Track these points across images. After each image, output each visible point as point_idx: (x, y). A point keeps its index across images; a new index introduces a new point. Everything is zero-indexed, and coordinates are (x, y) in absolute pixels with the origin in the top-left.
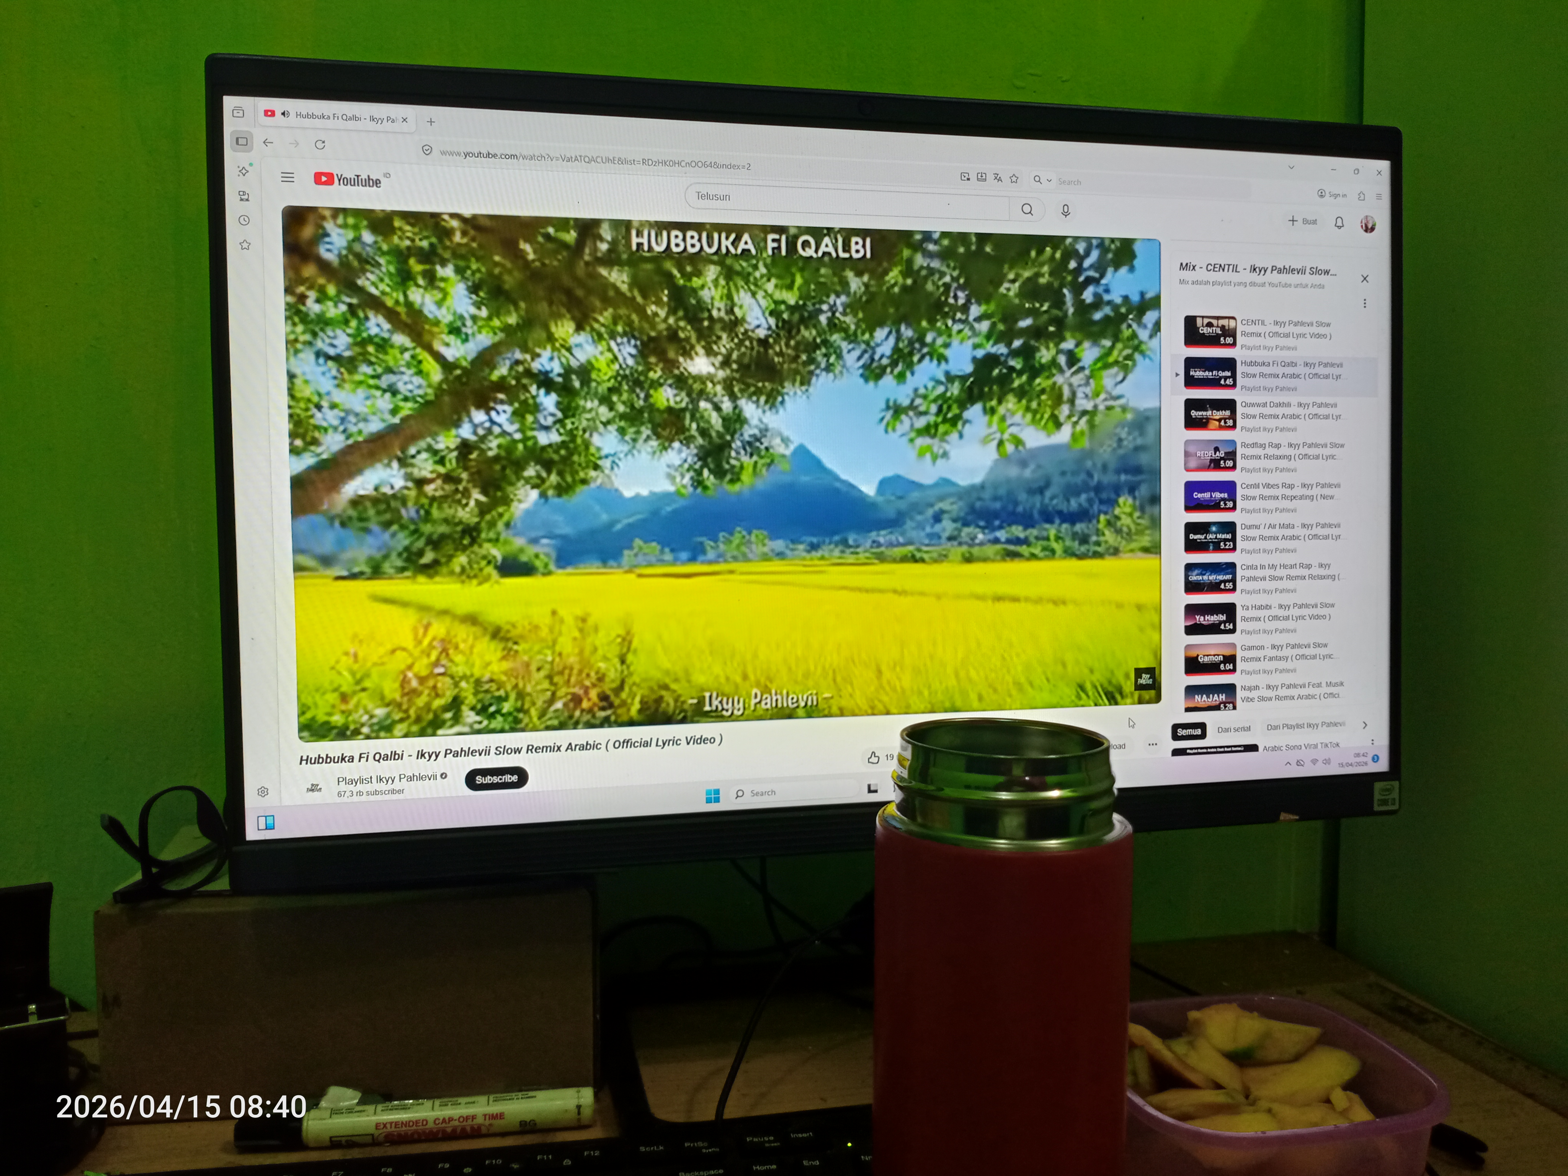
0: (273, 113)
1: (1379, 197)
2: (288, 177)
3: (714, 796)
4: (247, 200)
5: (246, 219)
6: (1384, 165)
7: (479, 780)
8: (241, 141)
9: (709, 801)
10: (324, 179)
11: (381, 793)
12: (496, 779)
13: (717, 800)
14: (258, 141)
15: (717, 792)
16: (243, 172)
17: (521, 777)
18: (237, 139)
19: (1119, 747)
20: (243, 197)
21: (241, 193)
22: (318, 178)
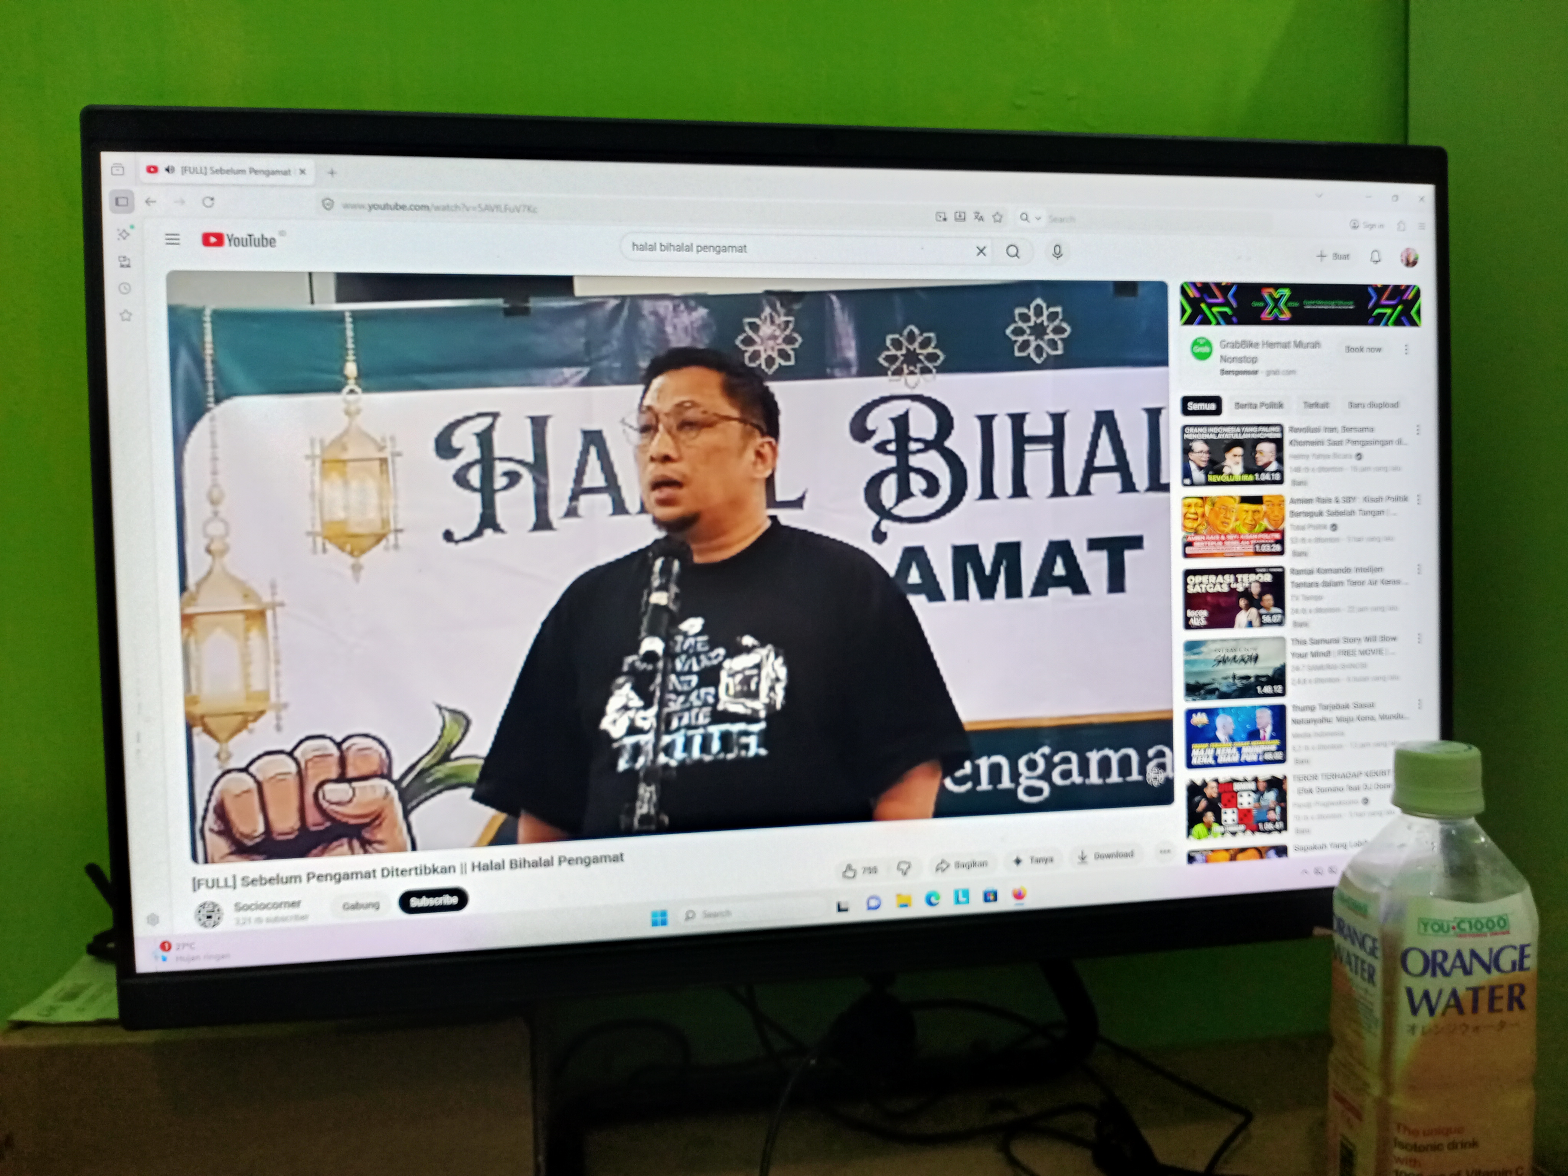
0: (156, 169)
1: (1422, 226)
2: (172, 239)
3: (661, 918)
4: (128, 266)
5: (127, 287)
6: (1427, 191)
8: (121, 202)
9: (655, 924)
10: (213, 240)
13: (664, 923)
14: (139, 202)
15: (664, 914)
16: (124, 235)
18: (117, 200)
19: (1126, 855)
20: (124, 263)
21: (122, 259)
22: (206, 240)
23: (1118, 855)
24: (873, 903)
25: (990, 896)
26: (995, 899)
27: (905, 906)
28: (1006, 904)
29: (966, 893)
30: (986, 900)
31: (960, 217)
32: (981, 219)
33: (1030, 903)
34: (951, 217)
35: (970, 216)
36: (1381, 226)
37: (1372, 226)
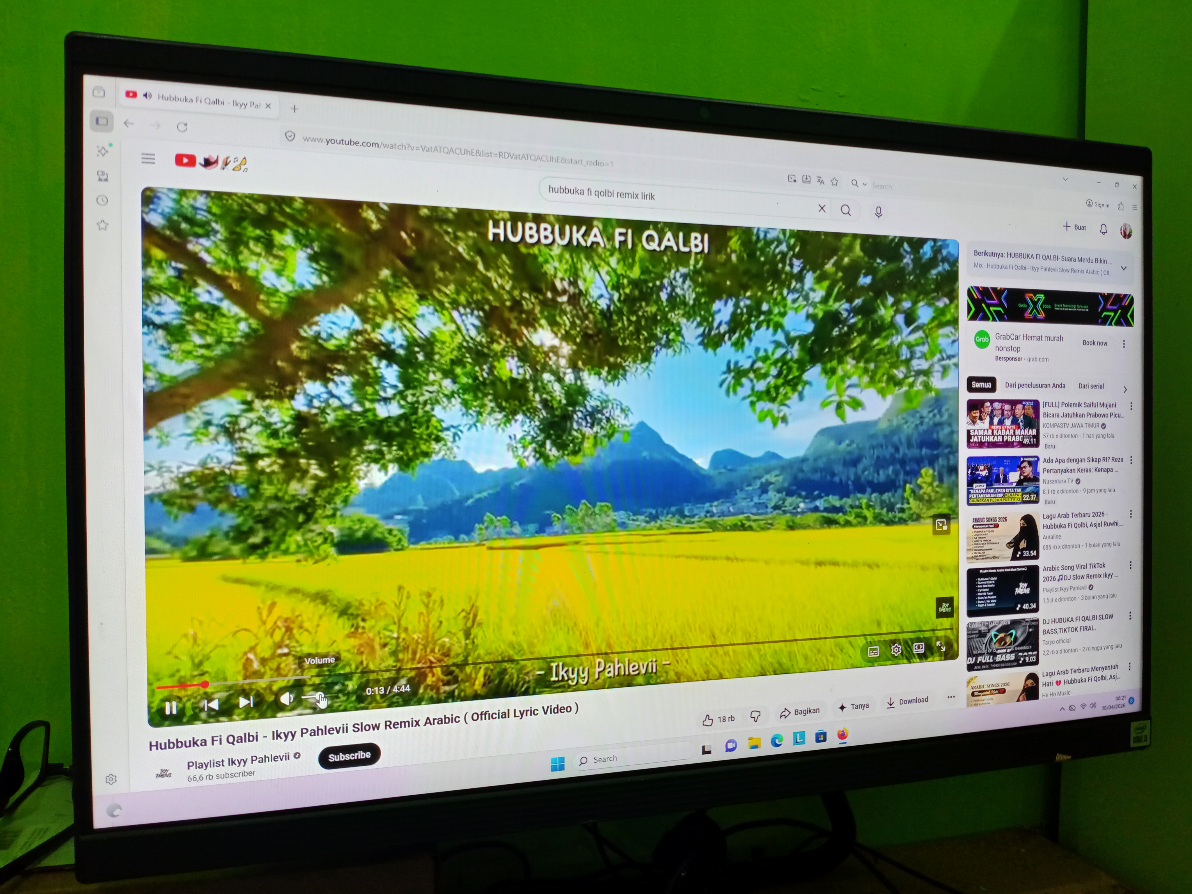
0: (135, 95)
1: (1134, 208)
2: (148, 159)
3: (559, 765)
4: (106, 180)
5: (105, 199)
6: (1137, 181)
7: (332, 758)
8: (101, 121)
9: (554, 769)
10: (185, 160)
11: (233, 775)
12: (348, 757)
13: (562, 768)
14: (118, 123)
15: (562, 760)
16: (103, 151)
17: (374, 752)
18: (98, 120)
19: (923, 700)
20: (102, 177)
21: (100, 173)
22: (179, 160)
23: (916, 701)
24: (730, 746)
25: (821, 737)
26: (825, 740)
27: (756, 747)
28: (833, 743)
29: (803, 734)
30: (818, 741)
31: (807, 180)
32: (822, 182)
33: (850, 742)
34: (799, 179)
35: (814, 180)
36: (1108, 206)
37: (1101, 206)
